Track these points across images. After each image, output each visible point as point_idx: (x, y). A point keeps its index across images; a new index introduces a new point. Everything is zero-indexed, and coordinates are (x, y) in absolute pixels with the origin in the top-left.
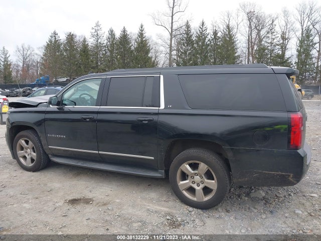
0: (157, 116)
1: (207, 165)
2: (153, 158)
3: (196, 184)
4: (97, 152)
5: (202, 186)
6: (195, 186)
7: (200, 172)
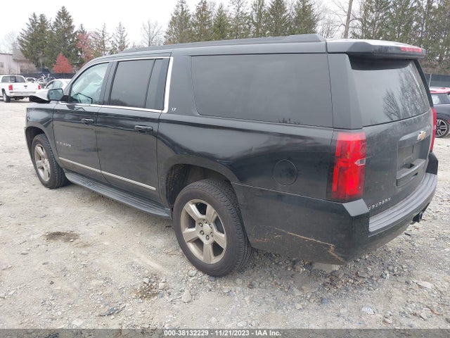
0: (157, 124)
1: (215, 209)
2: (154, 189)
3: (205, 236)
4: (99, 171)
5: (211, 240)
6: (203, 238)
7: (208, 219)
